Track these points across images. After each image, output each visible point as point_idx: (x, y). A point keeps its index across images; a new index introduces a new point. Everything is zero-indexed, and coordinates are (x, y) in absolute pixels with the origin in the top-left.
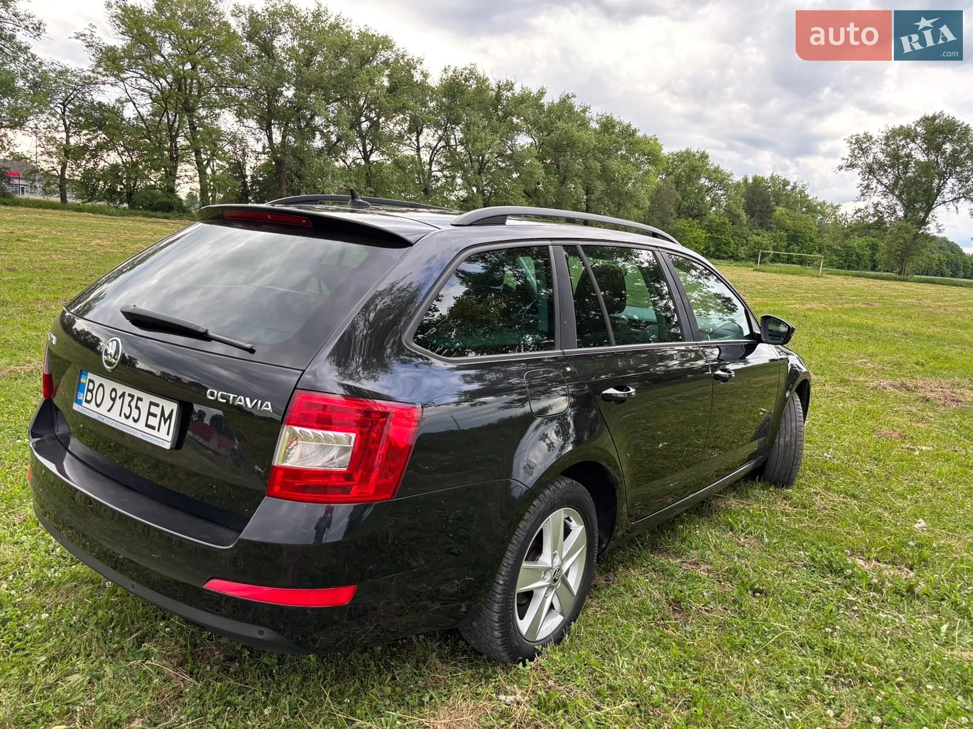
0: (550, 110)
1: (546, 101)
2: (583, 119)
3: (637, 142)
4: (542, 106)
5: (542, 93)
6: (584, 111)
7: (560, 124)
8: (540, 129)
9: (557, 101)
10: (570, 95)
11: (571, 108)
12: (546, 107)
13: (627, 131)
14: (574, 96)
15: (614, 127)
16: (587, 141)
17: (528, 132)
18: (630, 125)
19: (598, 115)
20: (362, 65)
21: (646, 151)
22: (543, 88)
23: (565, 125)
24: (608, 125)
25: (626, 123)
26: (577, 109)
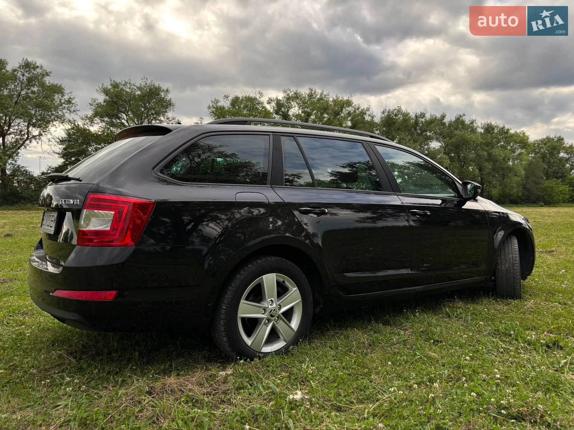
0: (450, 125)
1: (447, 120)
2: (472, 128)
3: (512, 136)
4: (444, 124)
5: (443, 117)
6: (472, 123)
7: (457, 132)
8: (444, 137)
9: (453, 119)
10: (462, 115)
11: (463, 122)
12: (447, 124)
13: (503, 131)
14: (464, 115)
15: (493, 129)
16: (475, 140)
17: (437, 140)
18: (504, 127)
19: (482, 124)
20: (335, 117)
21: (518, 141)
22: (444, 113)
23: (460, 133)
24: (489, 129)
25: (501, 126)
26: (467, 122)
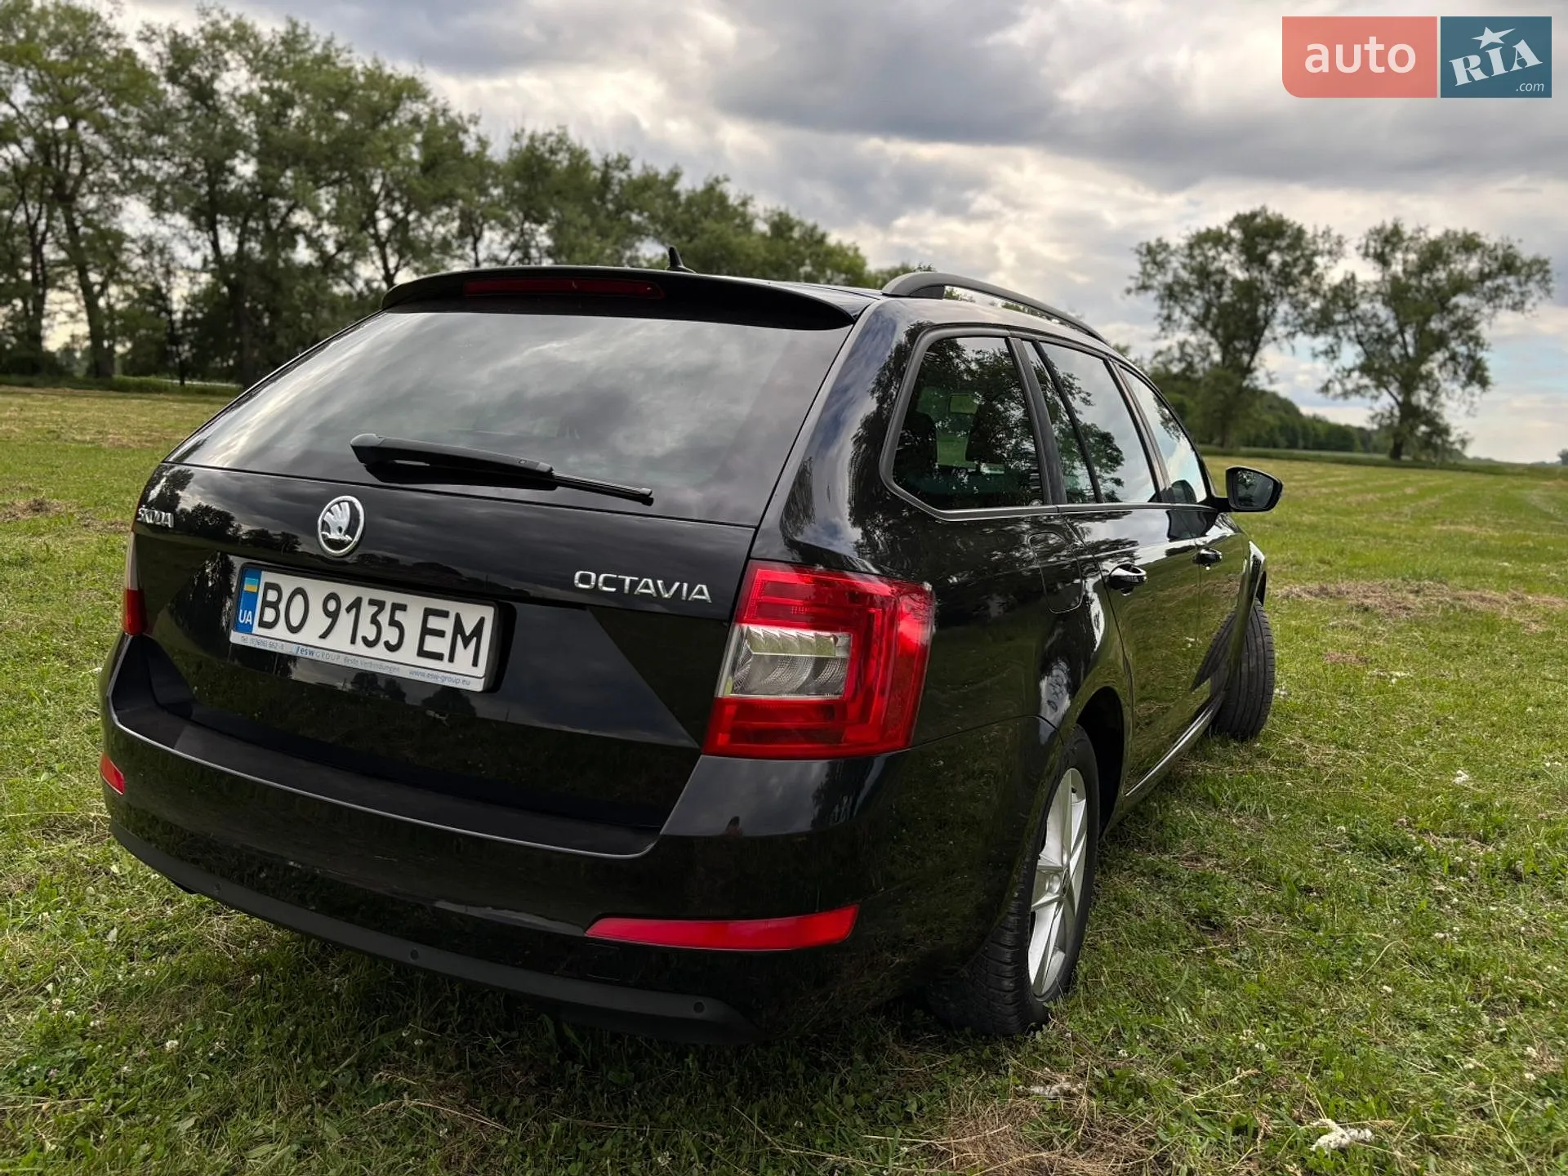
0: (691, 201)
1: (684, 186)
2: (743, 216)
3: (831, 252)
4: (676, 195)
5: (675, 176)
6: (744, 204)
7: (708, 224)
8: (676, 233)
9: (700, 187)
10: (721, 178)
11: (722, 199)
12: (683, 198)
13: (811, 236)
14: (727, 180)
15: (791, 228)
16: (751, 251)
17: (658, 237)
18: (815, 227)
19: (765, 210)
21: (843, 268)
22: (676, 167)
23: (715, 226)
24: (782, 226)
25: (809, 222)
26: (733, 200)
